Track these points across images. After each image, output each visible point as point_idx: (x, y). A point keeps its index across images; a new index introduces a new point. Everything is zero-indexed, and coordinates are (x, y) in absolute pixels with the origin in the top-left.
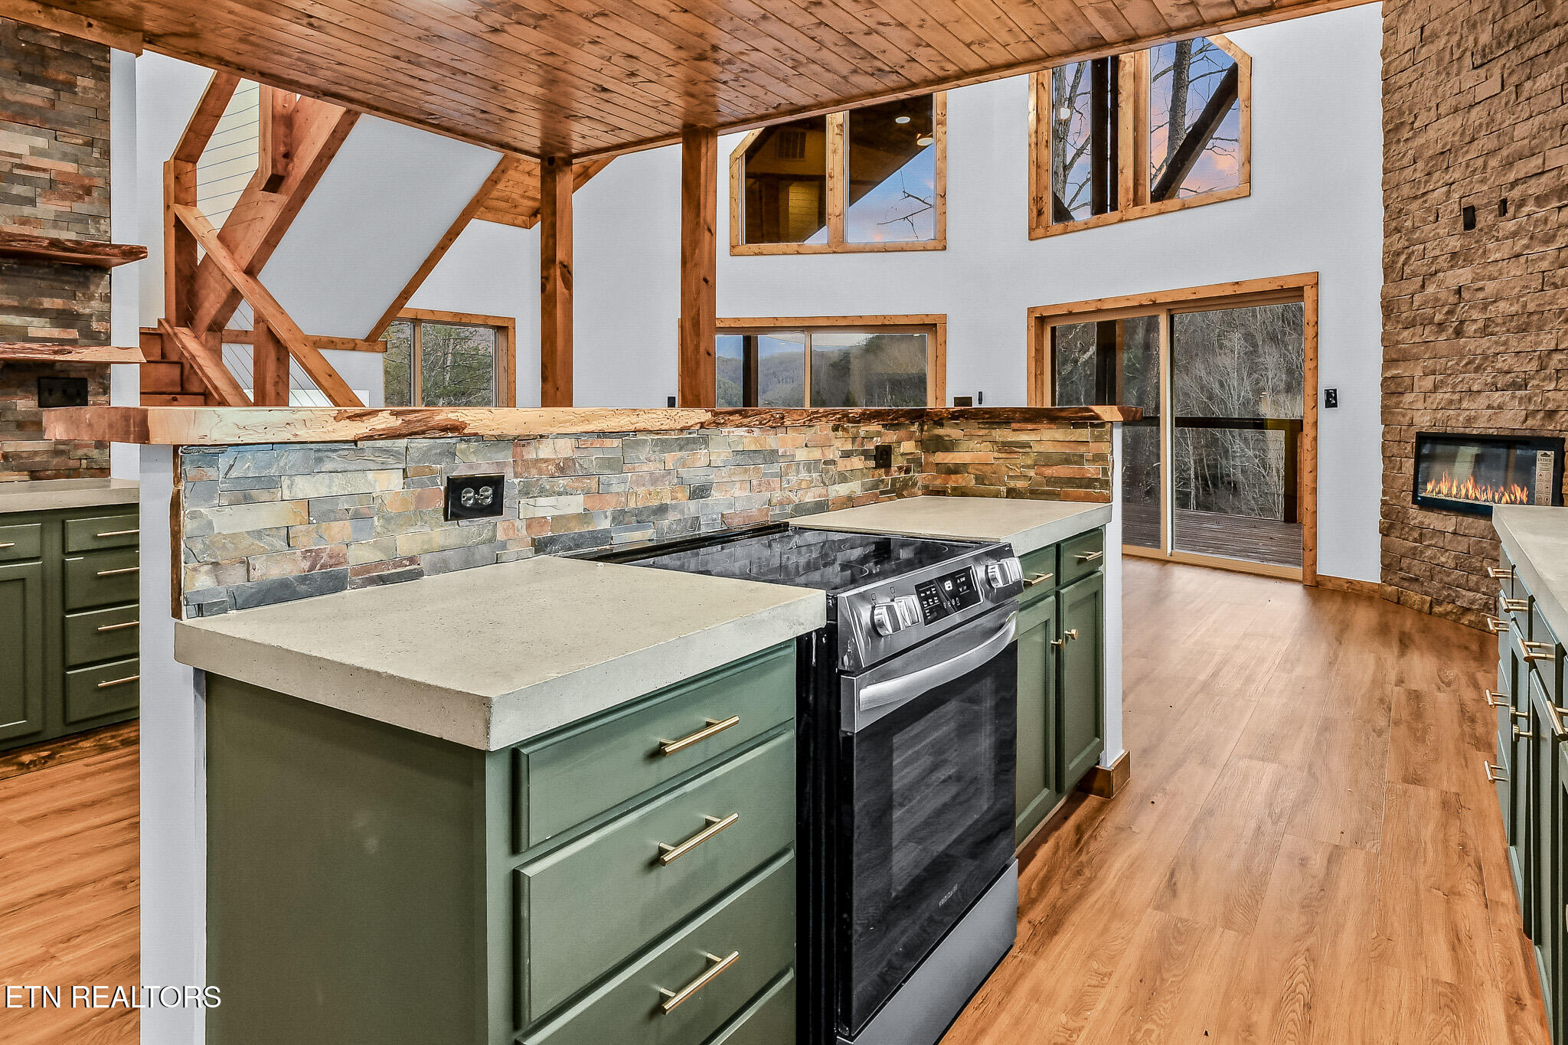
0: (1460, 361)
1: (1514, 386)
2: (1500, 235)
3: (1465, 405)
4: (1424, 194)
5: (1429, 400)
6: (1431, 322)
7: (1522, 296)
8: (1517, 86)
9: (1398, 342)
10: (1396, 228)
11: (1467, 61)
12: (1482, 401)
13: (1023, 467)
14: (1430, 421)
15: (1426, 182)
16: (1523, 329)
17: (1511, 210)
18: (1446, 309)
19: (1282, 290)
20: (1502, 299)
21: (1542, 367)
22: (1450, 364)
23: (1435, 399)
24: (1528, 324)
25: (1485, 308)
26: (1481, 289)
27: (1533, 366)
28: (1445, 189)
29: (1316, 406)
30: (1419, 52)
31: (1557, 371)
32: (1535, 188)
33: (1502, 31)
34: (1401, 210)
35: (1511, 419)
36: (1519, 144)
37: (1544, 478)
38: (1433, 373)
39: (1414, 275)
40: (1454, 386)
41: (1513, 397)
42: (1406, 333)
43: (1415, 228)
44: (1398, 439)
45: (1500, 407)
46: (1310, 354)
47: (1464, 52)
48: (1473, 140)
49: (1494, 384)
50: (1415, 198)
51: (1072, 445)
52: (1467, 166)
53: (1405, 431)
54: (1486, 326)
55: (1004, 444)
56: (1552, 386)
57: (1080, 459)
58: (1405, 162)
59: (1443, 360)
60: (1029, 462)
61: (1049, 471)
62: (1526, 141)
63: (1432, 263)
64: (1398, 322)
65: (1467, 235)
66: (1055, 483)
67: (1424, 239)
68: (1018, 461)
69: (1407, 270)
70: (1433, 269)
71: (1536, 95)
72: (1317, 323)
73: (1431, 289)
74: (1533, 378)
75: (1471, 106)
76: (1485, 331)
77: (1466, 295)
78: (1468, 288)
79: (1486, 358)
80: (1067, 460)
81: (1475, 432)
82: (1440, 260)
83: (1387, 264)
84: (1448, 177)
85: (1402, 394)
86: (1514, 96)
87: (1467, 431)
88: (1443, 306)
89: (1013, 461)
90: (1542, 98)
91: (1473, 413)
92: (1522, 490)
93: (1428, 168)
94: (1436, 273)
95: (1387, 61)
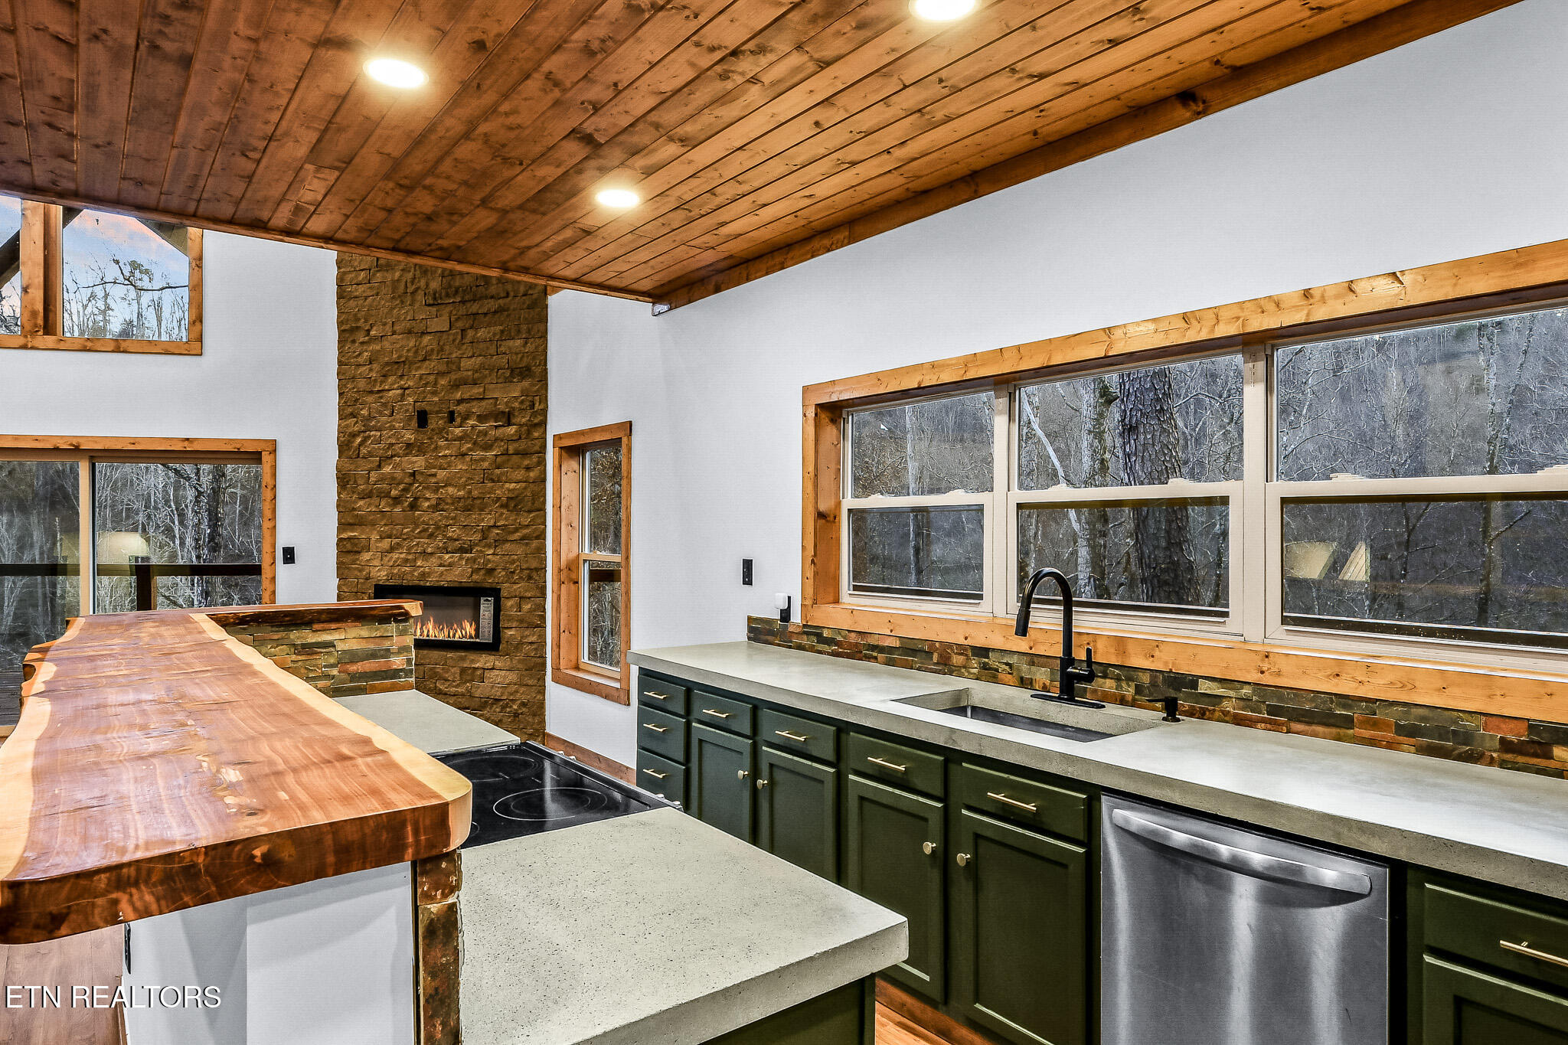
0: (416, 529)
1: (462, 550)
2: (450, 437)
3: (419, 563)
4: (379, 392)
5: (386, 559)
6: (388, 495)
7: (468, 485)
8: (462, 330)
9: (354, 509)
10: (352, 414)
11: (420, 296)
12: (434, 560)
13: (325, 666)
14: (387, 575)
15: (382, 382)
16: (467, 509)
17: (458, 420)
18: (401, 487)
19: (239, 452)
20: (450, 485)
21: (484, 538)
22: (405, 531)
23: (392, 557)
24: (473, 506)
25: (436, 490)
26: (434, 475)
27: (477, 537)
28: (399, 392)
29: (274, 563)
30: (374, 275)
31: (495, 541)
32: (476, 408)
33: (450, 286)
34: (357, 400)
35: (459, 573)
36: (465, 373)
37: (487, 617)
38: (390, 537)
39: (370, 454)
40: (409, 548)
41: (461, 558)
42: (361, 503)
43: (370, 418)
44: (355, 590)
45: (450, 565)
46: (268, 514)
47: (417, 289)
48: (425, 360)
49: (446, 548)
50: (371, 392)
51: (377, 640)
52: (421, 378)
53: (362, 583)
54: (438, 504)
55: (304, 646)
56: (491, 551)
57: (387, 653)
58: (360, 360)
59: (398, 527)
60: (332, 661)
61: (353, 668)
62: (470, 373)
63: (388, 448)
64: (354, 492)
65: (421, 432)
66: (360, 678)
67: (380, 427)
68: (320, 662)
69: (364, 451)
70: (390, 453)
71: (478, 342)
72: (275, 486)
73: (387, 469)
74: (477, 545)
75: (423, 333)
76: (436, 508)
77: (420, 478)
78: (422, 473)
79: (438, 528)
80: (373, 655)
81: (428, 584)
82: (396, 447)
83: (343, 442)
84: (402, 383)
85: (359, 552)
86: (459, 337)
87: (422, 583)
88: (399, 484)
89: (314, 662)
90: (482, 346)
91: (427, 570)
92: (471, 625)
93: (384, 372)
94: (392, 456)
95: (342, 270)
